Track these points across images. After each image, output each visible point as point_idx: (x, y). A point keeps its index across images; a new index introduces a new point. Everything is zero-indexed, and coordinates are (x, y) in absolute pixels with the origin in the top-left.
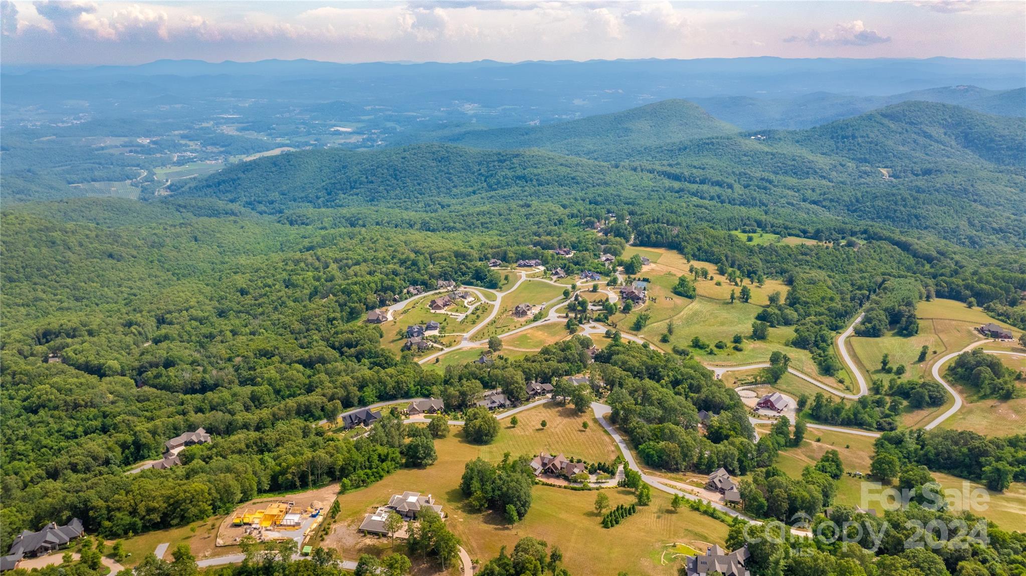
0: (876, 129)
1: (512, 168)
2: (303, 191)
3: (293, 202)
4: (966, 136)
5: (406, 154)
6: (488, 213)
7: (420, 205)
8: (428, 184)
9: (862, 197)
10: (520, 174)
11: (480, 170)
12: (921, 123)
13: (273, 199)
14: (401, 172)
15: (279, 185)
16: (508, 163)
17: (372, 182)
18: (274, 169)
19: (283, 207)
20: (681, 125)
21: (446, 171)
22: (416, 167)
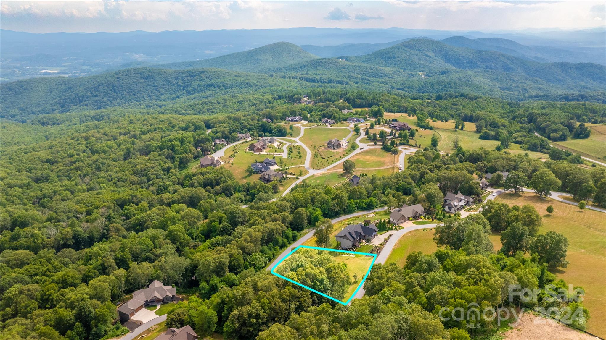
0: (404, 53)
1: (202, 80)
2: (39, 107)
3: (32, 115)
4: (446, 57)
5: (120, 76)
6: (209, 103)
7: (142, 107)
8: (141, 94)
9: (425, 84)
10: (209, 83)
11: (178, 83)
12: (424, 50)
13: (14, 113)
14: (118, 88)
15: (17, 103)
16: (197, 77)
17: (97, 96)
18: (9, 92)
19: (25, 118)
20: (290, 56)
21: (153, 85)
22: (129, 84)
